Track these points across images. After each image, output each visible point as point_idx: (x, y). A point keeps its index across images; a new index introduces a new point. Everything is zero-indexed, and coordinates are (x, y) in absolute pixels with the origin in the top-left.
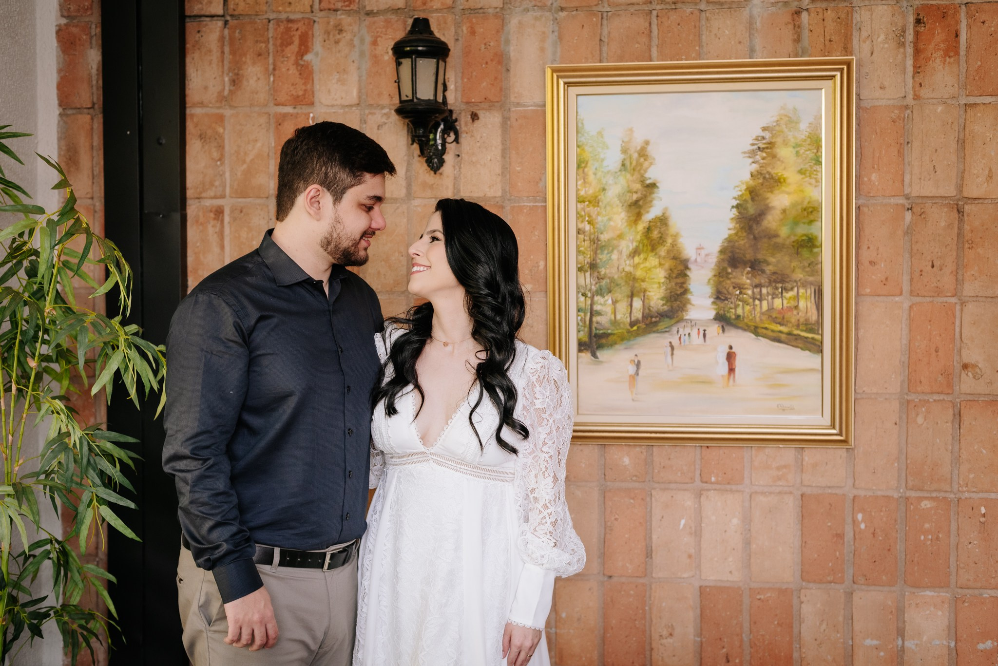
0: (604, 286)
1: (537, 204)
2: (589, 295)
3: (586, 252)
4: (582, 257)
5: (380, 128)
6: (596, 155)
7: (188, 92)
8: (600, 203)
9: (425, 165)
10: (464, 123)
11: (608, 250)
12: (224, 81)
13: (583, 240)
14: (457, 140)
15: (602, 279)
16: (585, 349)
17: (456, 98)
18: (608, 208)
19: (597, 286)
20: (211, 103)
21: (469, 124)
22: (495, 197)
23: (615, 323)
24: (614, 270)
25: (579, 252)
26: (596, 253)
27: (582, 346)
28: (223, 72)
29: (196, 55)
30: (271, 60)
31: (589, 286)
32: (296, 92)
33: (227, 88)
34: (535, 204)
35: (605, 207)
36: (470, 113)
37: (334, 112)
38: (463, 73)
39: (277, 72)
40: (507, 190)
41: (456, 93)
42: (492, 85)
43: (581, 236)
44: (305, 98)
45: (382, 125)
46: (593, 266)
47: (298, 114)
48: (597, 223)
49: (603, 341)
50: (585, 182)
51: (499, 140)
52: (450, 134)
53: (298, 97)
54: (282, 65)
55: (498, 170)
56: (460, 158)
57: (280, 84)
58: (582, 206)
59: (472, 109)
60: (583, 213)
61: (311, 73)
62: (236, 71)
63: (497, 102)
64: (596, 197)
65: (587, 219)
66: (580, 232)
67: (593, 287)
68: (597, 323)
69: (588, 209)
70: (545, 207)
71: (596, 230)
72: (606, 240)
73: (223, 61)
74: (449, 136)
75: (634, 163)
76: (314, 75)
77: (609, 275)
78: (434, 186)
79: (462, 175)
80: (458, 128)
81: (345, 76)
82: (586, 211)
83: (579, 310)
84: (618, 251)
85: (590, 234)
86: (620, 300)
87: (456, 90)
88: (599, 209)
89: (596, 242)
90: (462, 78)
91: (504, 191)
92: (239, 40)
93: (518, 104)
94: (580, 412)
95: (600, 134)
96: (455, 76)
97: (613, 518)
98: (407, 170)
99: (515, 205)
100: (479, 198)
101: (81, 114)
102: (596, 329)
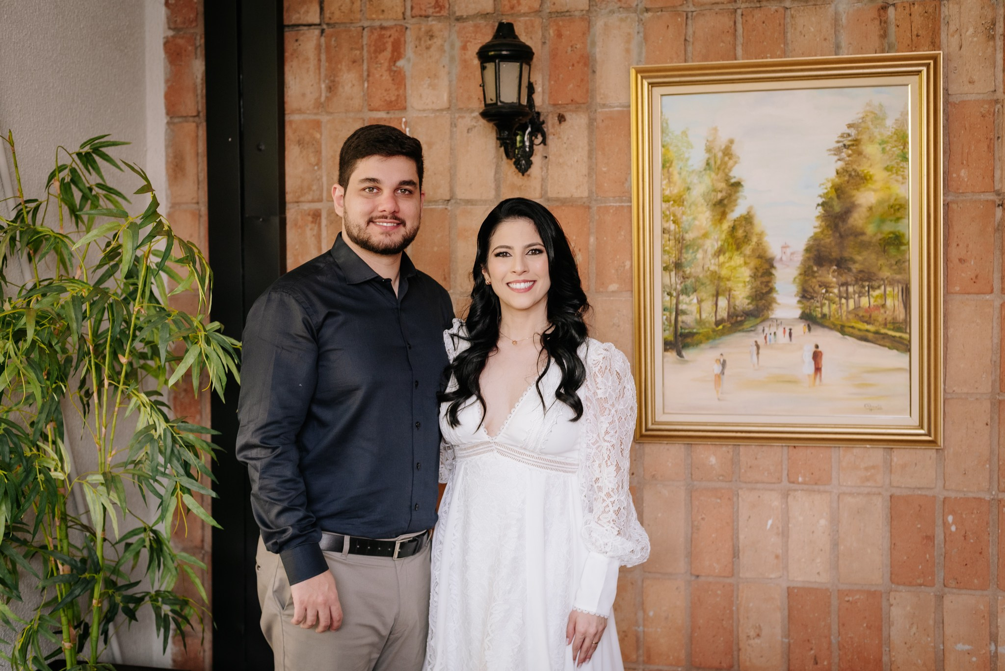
0: (689, 285)
1: (623, 204)
2: (674, 294)
3: (671, 251)
4: (668, 256)
5: (470, 131)
6: (680, 155)
7: (287, 99)
8: (685, 203)
9: (514, 167)
10: (551, 124)
11: (693, 249)
12: (320, 88)
13: (668, 239)
14: (544, 142)
15: (688, 278)
16: (671, 348)
17: (543, 101)
18: (693, 207)
19: (683, 285)
20: (307, 109)
21: (556, 126)
22: (582, 198)
23: (700, 322)
24: (699, 269)
25: (664, 251)
26: (681, 253)
27: (668, 345)
28: (320, 79)
29: (295, 63)
30: (365, 67)
31: (674, 286)
32: (389, 97)
33: (324, 95)
34: (621, 204)
35: (690, 206)
36: (557, 115)
37: (426, 117)
38: (550, 75)
39: (371, 78)
40: (594, 191)
41: (543, 96)
42: (579, 86)
43: (666, 236)
44: (397, 104)
45: (472, 129)
46: (678, 266)
47: (391, 118)
48: (682, 222)
49: (689, 340)
50: (670, 182)
51: (586, 141)
52: (537, 135)
53: (391, 102)
54: (375, 71)
55: (584, 170)
56: (547, 159)
57: (374, 89)
58: (667, 206)
59: (559, 111)
60: (668, 213)
61: (404, 78)
62: (332, 78)
63: (584, 103)
64: (681, 196)
65: (672, 218)
66: (665, 231)
67: (678, 286)
68: (683, 322)
69: (673, 208)
70: (630, 207)
71: (681, 229)
72: (691, 239)
73: (319, 69)
74: (536, 137)
75: (719, 162)
76: (407, 81)
77: (694, 274)
78: (522, 187)
79: (549, 177)
80: (545, 130)
81: (436, 81)
82: (671, 211)
83: (664, 309)
84: (703, 250)
85: (675, 233)
86: (705, 299)
87: (543, 92)
88: (683, 208)
89: (681, 241)
90: (550, 80)
91: (590, 192)
92: (335, 47)
93: (604, 105)
94: (666, 411)
95: (684, 133)
96: (543, 79)
97: (700, 518)
98: (496, 173)
99: (603, 205)
100: (566, 199)
101: (187, 122)
102: (681, 328)
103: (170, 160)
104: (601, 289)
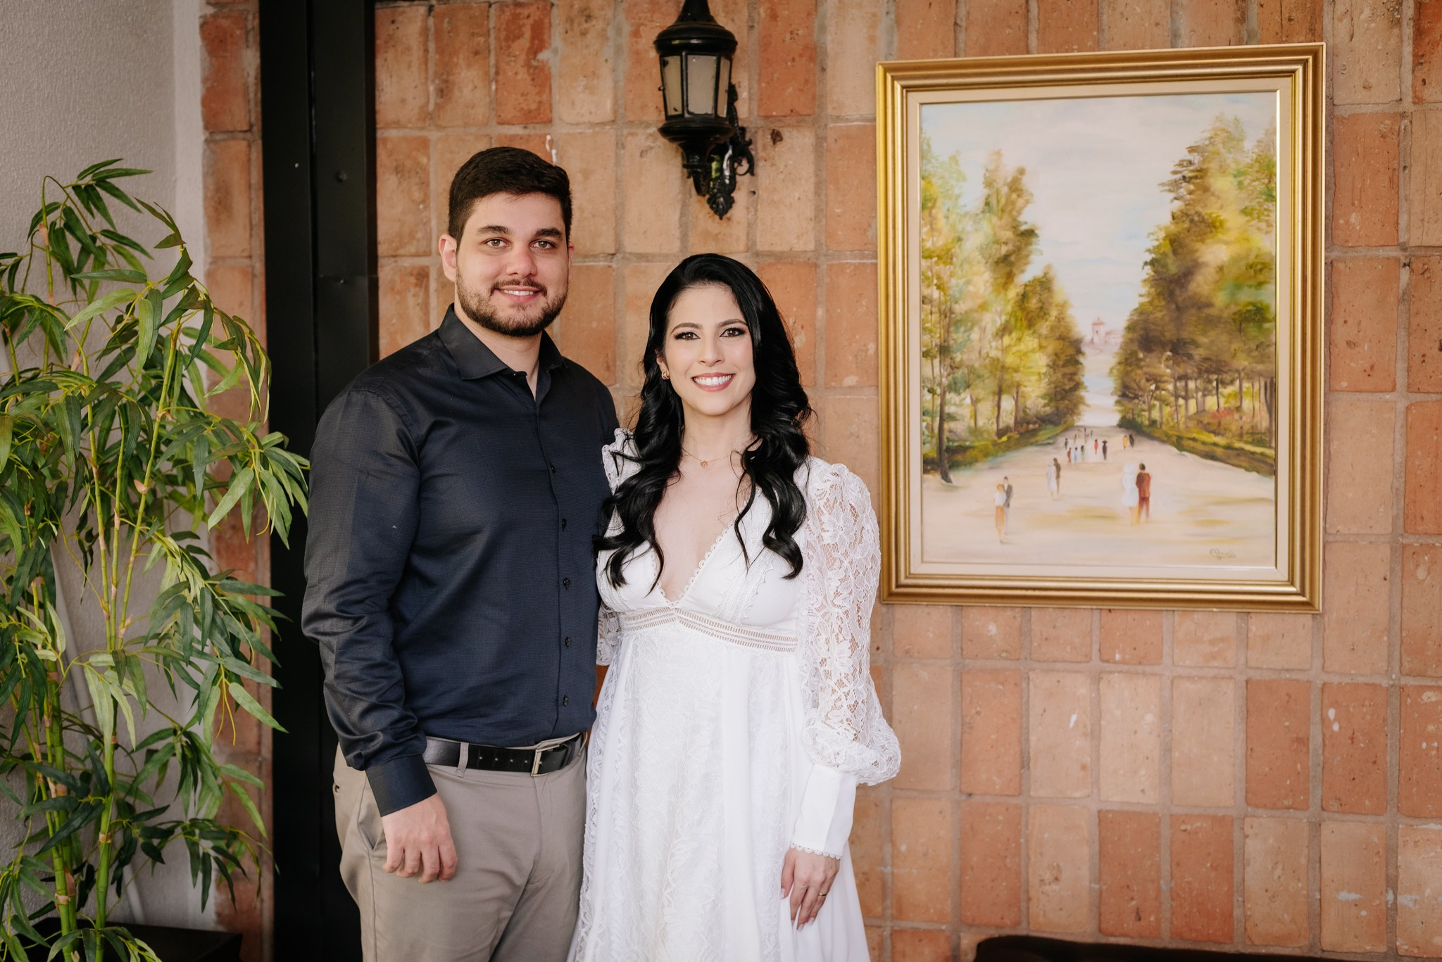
0: (959, 378)
1: (865, 261)
2: (939, 391)
3: (934, 329)
4: (929, 336)
5: (644, 154)
6: (948, 190)
7: (379, 107)
8: (954, 260)
9: (707, 206)
10: (760, 146)
11: (966, 326)
12: (428, 91)
13: (929, 312)
14: (751, 171)
15: (957, 368)
16: (933, 469)
17: (750, 111)
18: (966, 266)
19: (950, 378)
20: (410, 122)
21: (769, 148)
22: (806, 251)
23: (975, 431)
24: (974, 356)
25: (924, 330)
26: (948, 331)
27: (929, 465)
28: (426, 79)
29: (390, 55)
30: (492, 60)
31: (938, 379)
32: (527, 105)
33: (432, 101)
34: (862, 261)
35: (962, 265)
36: (770, 131)
37: (580, 133)
38: (760, 75)
39: (500, 78)
40: (823, 241)
41: (750, 104)
42: (801, 90)
43: (927, 307)
44: (539, 114)
45: (647, 151)
46: (944, 350)
47: (530, 136)
48: (949, 288)
49: (959, 457)
50: (932, 229)
51: (811, 169)
52: (741, 161)
53: (530, 112)
54: (508, 67)
55: (810, 212)
56: (756, 196)
57: (505, 94)
58: (928, 264)
59: (773, 126)
60: (929, 274)
61: (548, 78)
62: (445, 77)
63: (809, 115)
64: (949, 250)
65: (935, 281)
66: (925, 301)
67: (944, 380)
68: (950, 431)
69: (937, 267)
70: (876, 265)
71: (948, 298)
72: (963, 312)
73: (426, 63)
74: (740, 164)
75: (1003, 201)
76: (552, 81)
77: (967, 363)
78: (720, 237)
79: (758, 221)
80: (753, 153)
81: (595, 82)
82: (934, 271)
83: (924, 413)
84: (980, 328)
85: (940, 304)
86: (983, 398)
87: (750, 99)
88: (952, 267)
89: (948, 315)
90: (759, 82)
91: (818, 243)
92: (449, 32)
93: (838, 118)
94: (925, 559)
95: (954, 159)
96: (749, 79)
97: (973, 711)
98: (682, 215)
99: (835, 262)
100: (782, 253)
101: (233, 139)
102: (948, 439)
103: (209, 194)
104: (833, 384)
